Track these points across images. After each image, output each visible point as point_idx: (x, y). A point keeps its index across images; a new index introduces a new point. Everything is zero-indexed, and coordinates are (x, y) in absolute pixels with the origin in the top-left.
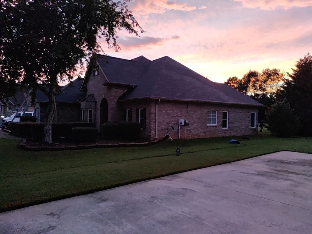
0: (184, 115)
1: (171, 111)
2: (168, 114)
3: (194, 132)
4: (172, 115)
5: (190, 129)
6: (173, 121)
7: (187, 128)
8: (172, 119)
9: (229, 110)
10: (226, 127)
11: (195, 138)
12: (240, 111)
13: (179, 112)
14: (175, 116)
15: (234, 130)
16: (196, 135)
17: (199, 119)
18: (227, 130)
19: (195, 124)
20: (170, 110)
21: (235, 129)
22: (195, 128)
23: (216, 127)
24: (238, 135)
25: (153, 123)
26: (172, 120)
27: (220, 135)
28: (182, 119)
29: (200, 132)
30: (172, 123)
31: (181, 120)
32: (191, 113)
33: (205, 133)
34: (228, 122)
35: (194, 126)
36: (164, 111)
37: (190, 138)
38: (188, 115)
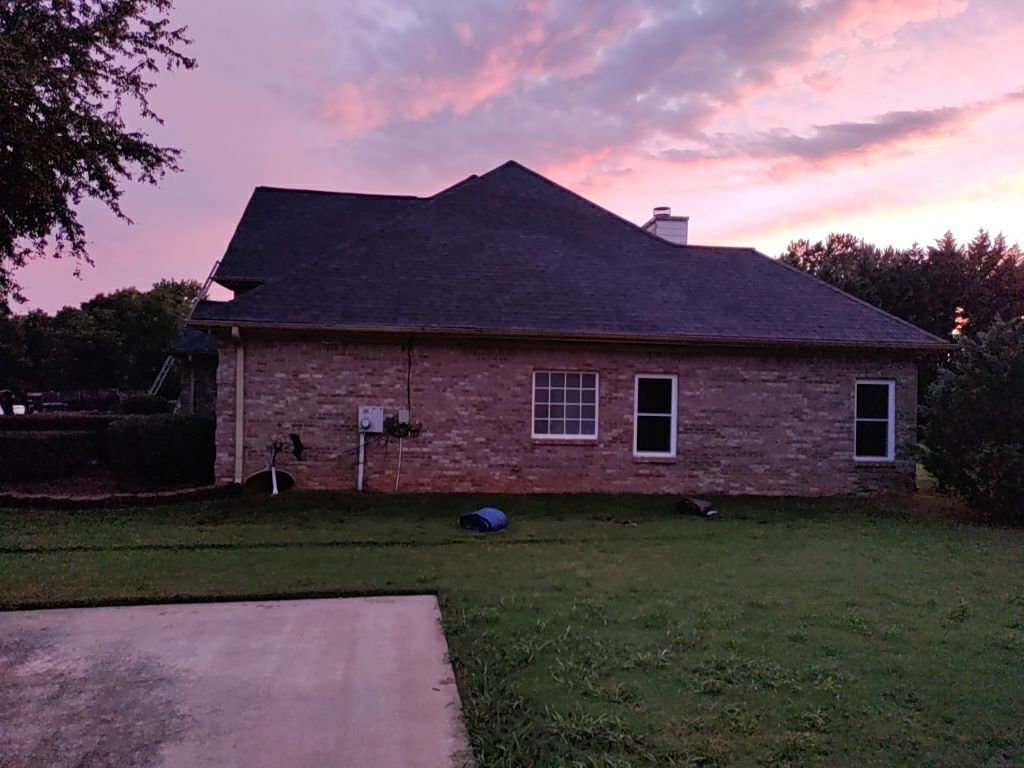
0: (391, 389)
1: (320, 376)
2: (306, 386)
3: (451, 466)
4: (324, 389)
5: (426, 450)
6: (329, 415)
7: (404, 445)
8: (329, 407)
9: (683, 367)
10: (667, 449)
11: (457, 490)
12: (765, 375)
13: (363, 377)
14: (339, 395)
15: (718, 464)
16: (461, 479)
17: (481, 407)
18: (667, 463)
19: (454, 431)
20: (319, 370)
21: (723, 462)
22: (455, 446)
23: (591, 445)
24: (750, 490)
25: (225, 420)
26: (323, 411)
27: (616, 487)
28: (370, 409)
29: (486, 465)
30: (327, 421)
31: (366, 411)
32: (433, 383)
33: (515, 470)
34: (678, 426)
35: (449, 439)
36: (283, 375)
37: (429, 488)
38: (417, 390)
